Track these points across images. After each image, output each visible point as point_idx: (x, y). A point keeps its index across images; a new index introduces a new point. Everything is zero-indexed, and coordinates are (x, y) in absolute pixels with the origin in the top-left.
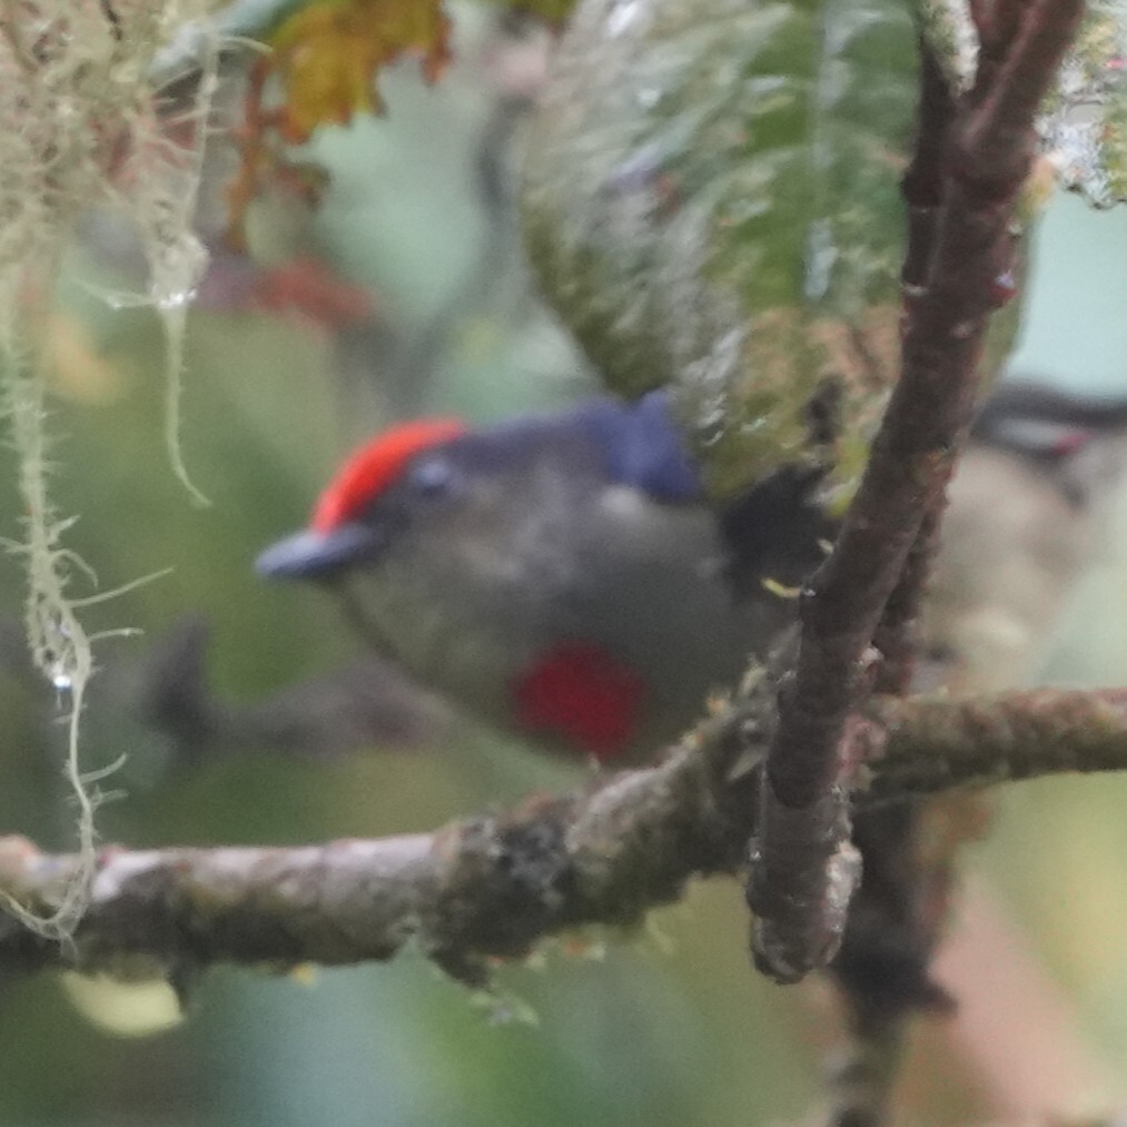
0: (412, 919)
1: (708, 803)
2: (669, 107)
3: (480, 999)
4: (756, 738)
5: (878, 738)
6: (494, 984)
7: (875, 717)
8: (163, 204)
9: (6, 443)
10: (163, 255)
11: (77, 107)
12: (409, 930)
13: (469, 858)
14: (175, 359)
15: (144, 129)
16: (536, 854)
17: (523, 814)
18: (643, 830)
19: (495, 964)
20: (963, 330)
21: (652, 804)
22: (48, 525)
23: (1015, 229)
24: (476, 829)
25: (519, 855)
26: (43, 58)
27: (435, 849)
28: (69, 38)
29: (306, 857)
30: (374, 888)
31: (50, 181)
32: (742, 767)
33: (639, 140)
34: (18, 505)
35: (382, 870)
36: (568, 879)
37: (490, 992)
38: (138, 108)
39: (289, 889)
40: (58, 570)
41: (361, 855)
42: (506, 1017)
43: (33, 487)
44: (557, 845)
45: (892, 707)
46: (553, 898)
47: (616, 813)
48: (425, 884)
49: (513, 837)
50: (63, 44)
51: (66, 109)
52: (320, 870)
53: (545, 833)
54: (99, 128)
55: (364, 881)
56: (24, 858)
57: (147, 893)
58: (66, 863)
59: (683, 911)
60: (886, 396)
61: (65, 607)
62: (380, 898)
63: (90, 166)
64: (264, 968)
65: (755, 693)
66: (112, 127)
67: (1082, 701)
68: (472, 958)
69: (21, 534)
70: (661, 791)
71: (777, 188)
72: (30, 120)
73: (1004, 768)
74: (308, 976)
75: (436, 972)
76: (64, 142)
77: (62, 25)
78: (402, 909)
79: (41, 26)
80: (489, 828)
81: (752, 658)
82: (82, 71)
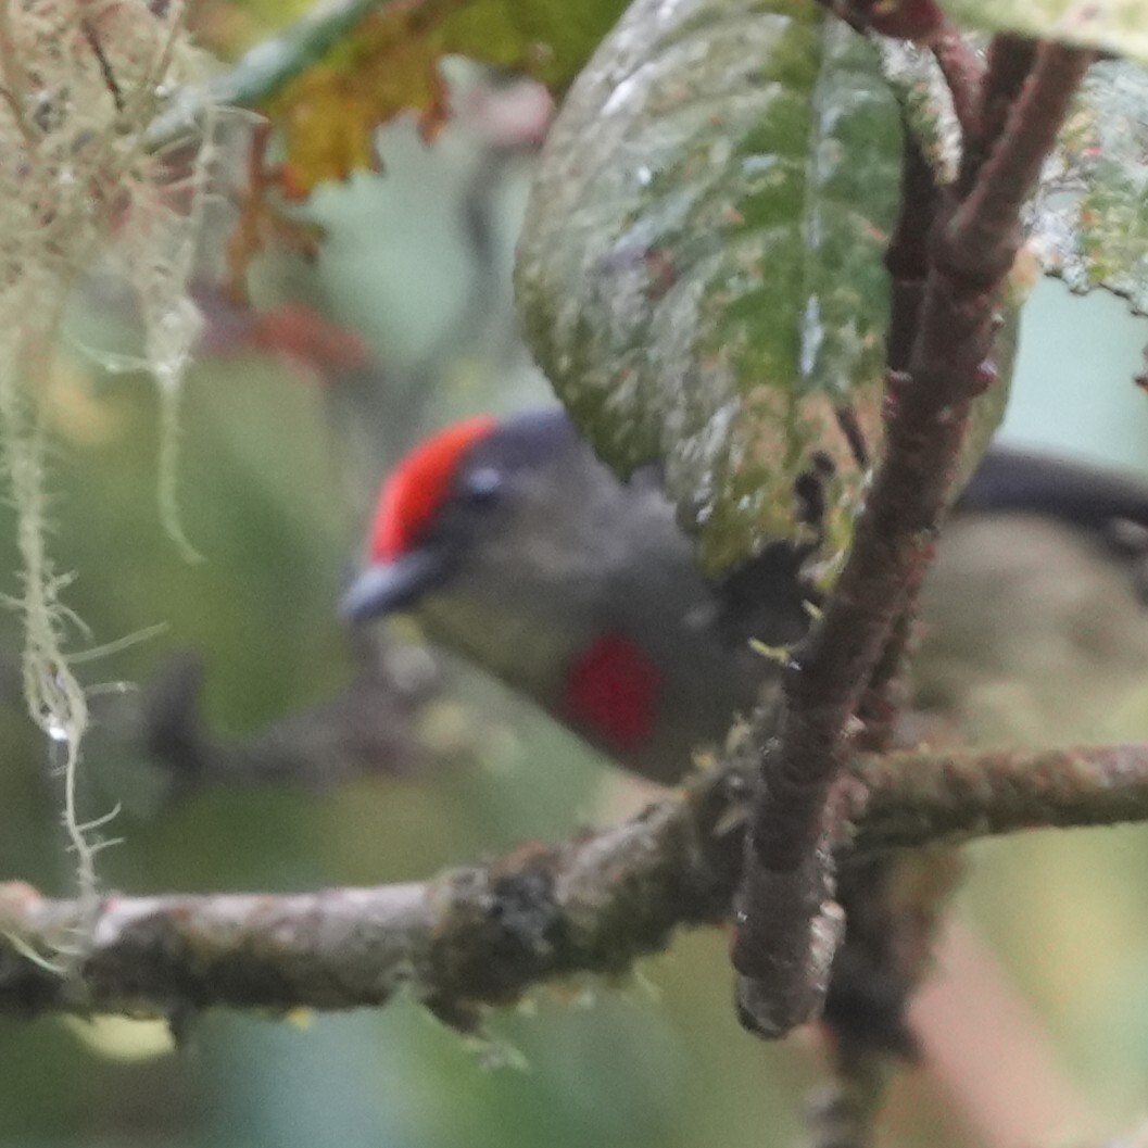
0: (406, 966)
1: (695, 855)
2: (662, 186)
3: (471, 1044)
4: (743, 794)
5: (861, 795)
6: (485, 1029)
7: (859, 775)
8: (161, 270)
9: (4, 500)
10: (158, 318)
11: (75, 173)
12: (401, 977)
13: (460, 907)
14: (170, 420)
15: (143, 196)
16: (526, 903)
17: (514, 864)
18: (631, 881)
19: (486, 1010)
20: (946, 414)
21: (638, 857)
22: (45, 580)
23: (998, 317)
24: (467, 880)
25: (511, 905)
26: (45, 127)
27: (428, 898)
28: (68, 106)
29: (300, 904)
30: (370, 935)
31: (52, 247)
32: (727, 823)
33: (634, 217)
34: (18, 561)
35: (378, 918)
36: (558, 929)
37: (481, 1037)
38: (136, 175)
39: (285, 936)
40: (55, 625)
41: (356, 902)
42: (496, 1061)
43: (31, 544)
44: (547, 895)
45: (874, 764)
46: (542, 947)
47: (605, 865)
48: (416, 932)
49: (504, 887)
50: (63, 113)
51: (66, 176)
52: (316, 918)
53: (535, 883)
54: (99, 194)
55: (358, 929)
56: (24, 904)
57: (146, 938)
58: (67, 909)
59: (669, 960)
60: (868, 477)
61: (61, 662)
62: (374, 945)
63: (90, 232)
64: (260, 1012)
65: (740, 751)
66: (111, 193)
67: (1060, 759)
68: (463, 1004)
69: (19, 590)
70: (649, 844)
71: (768, 267)
72: (31, 187)
73: (983, 823)
74: (303, 1019)
75: (429, 1018)
76: (64, 209)
77: (64, 95)
78: (395, 956)
79: (43, 96)
80: (481, 877)
81: (738, 716)
82: (83, 140)
